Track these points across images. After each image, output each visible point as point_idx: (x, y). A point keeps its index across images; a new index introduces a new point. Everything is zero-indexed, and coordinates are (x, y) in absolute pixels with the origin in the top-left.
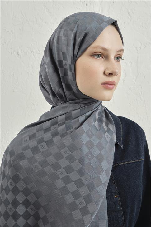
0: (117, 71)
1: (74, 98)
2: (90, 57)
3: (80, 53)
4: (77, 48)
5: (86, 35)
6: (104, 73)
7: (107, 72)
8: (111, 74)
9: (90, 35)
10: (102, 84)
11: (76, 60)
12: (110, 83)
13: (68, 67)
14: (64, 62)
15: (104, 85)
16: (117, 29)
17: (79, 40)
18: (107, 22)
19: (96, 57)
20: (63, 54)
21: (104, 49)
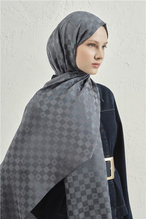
0: (103, 57)
1: (72, 70)
2: (87, 46)
3: (80, 42)
4: (79, 38)
5: (86, 32)
6: (95, 58)
7: (97, 57)
8: (99, 59)
9: (89, 32)
10: (92, 64)
11: (77, 47)
12: (97, 64)
13: (70, 50)
14: (68, 46)
15: (93, 65)
16: (106, 28)
17: (81, 34)
18: (100, 24)
19: (91, 46)
20: (69, 40)
21: (96, 42)
